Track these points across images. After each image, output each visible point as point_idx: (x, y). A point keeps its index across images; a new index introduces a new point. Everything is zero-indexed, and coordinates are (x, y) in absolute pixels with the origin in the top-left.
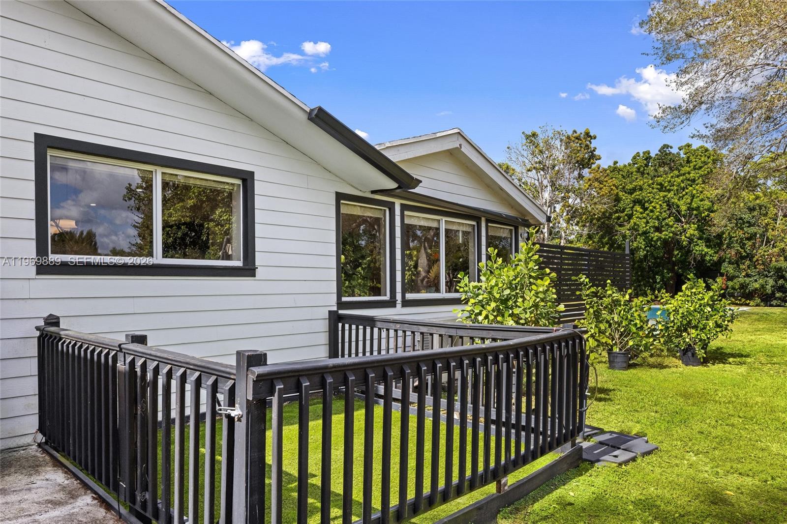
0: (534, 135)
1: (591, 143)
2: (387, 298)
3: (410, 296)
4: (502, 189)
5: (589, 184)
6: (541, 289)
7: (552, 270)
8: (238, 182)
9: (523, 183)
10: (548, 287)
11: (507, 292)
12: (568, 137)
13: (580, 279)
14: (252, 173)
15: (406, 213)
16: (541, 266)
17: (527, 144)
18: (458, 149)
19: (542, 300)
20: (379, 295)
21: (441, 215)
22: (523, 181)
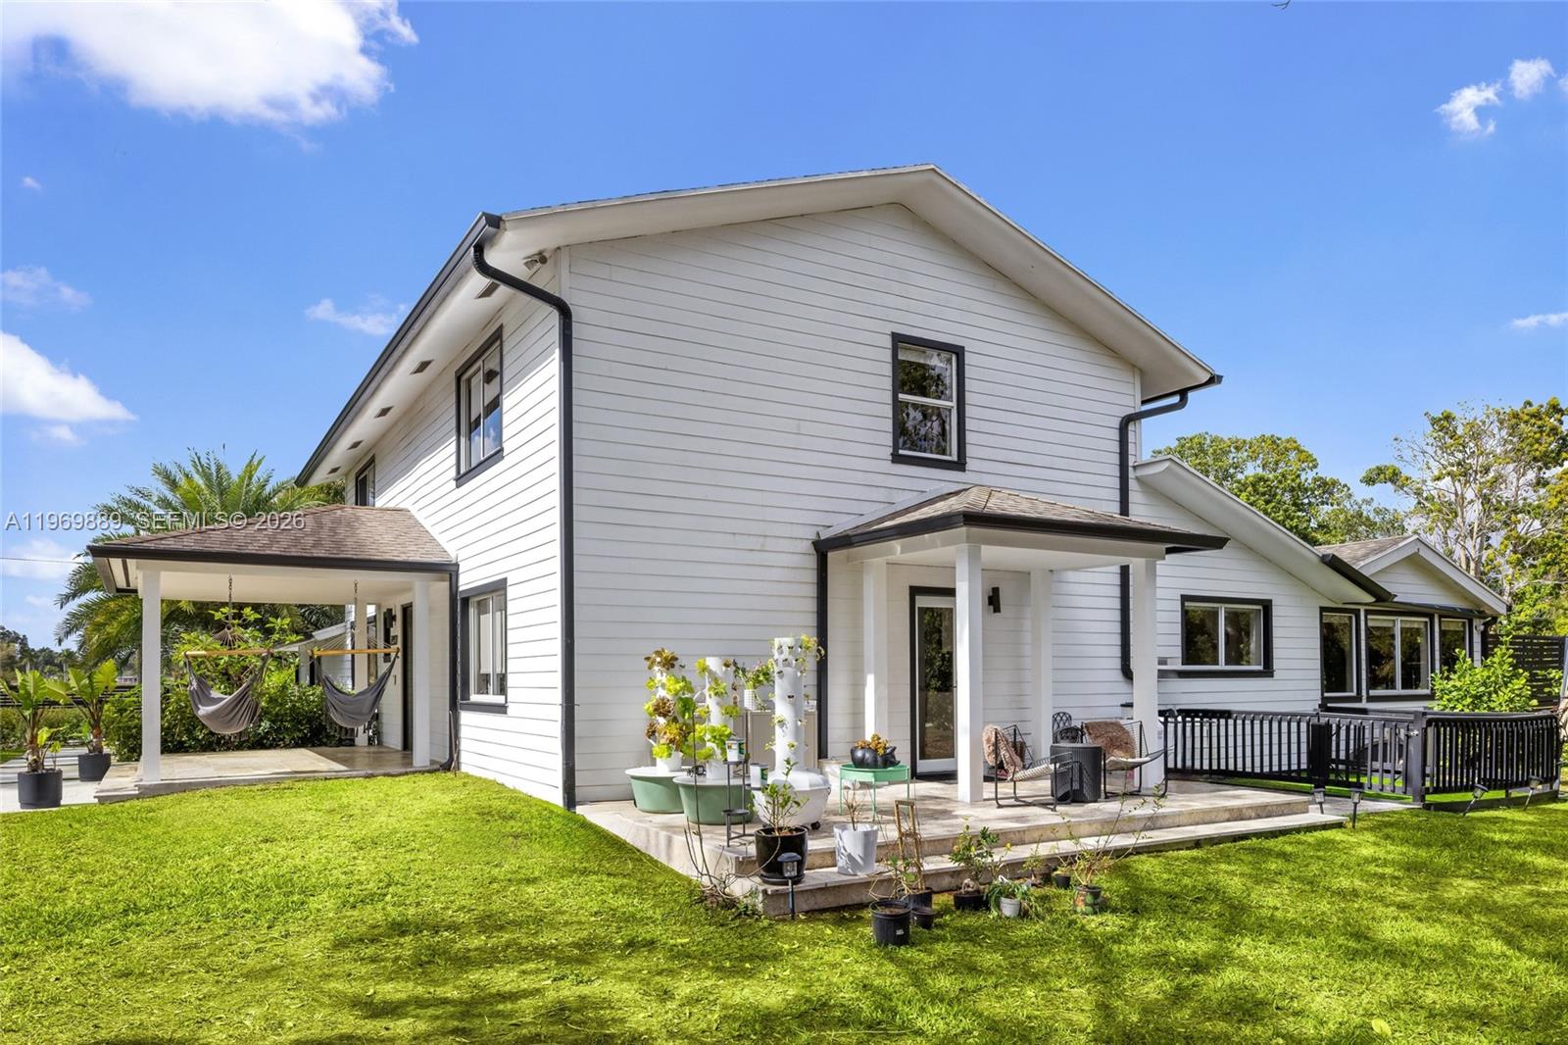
0: (1448, 418)
1: (1562, 423)
2: (1354, 694)
3: (1373, 693)
4: (1456, 583)
5: (1558, 499)
6: (1516, 687)
7: (1525, 670)
8: (1260, 607)
9: (1426, 499)
10: (1524, 685)
11: (1482, 689)
12: (1516, 416)
13: (1549, 674)
14: (1271, 601)
15: (1369, 617)
16: (1515, 667)
17: (1435, 435)
18: (1416, 554)
19: (1517, 695)
20: (1345, 691)
21: (1396, 615)
22: (1425, 495)
